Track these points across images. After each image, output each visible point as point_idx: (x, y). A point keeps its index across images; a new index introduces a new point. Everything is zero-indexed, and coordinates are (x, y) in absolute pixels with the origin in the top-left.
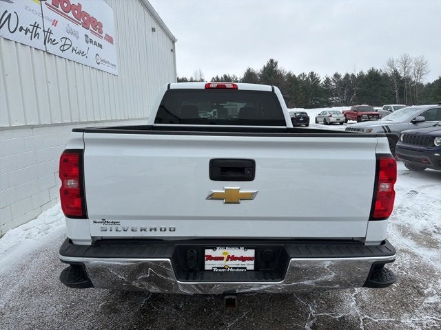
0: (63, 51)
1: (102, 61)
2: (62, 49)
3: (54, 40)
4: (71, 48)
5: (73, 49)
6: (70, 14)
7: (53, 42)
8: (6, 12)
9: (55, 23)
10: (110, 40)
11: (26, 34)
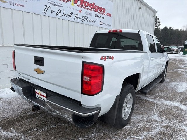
0: (83, 21)
1: (103, 24)
2: (82, 20)
3: (79, 17)
4: (87, 20)
5: (88, 20)
6: (89, 7)
7: (79, 18)
8: (60, 10)
9: (80, 11)
10: (109, 15)
11: (67, 16)
